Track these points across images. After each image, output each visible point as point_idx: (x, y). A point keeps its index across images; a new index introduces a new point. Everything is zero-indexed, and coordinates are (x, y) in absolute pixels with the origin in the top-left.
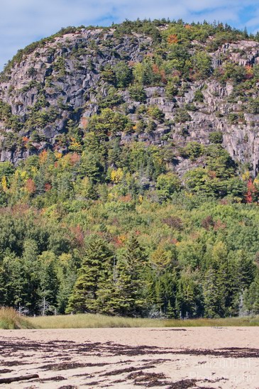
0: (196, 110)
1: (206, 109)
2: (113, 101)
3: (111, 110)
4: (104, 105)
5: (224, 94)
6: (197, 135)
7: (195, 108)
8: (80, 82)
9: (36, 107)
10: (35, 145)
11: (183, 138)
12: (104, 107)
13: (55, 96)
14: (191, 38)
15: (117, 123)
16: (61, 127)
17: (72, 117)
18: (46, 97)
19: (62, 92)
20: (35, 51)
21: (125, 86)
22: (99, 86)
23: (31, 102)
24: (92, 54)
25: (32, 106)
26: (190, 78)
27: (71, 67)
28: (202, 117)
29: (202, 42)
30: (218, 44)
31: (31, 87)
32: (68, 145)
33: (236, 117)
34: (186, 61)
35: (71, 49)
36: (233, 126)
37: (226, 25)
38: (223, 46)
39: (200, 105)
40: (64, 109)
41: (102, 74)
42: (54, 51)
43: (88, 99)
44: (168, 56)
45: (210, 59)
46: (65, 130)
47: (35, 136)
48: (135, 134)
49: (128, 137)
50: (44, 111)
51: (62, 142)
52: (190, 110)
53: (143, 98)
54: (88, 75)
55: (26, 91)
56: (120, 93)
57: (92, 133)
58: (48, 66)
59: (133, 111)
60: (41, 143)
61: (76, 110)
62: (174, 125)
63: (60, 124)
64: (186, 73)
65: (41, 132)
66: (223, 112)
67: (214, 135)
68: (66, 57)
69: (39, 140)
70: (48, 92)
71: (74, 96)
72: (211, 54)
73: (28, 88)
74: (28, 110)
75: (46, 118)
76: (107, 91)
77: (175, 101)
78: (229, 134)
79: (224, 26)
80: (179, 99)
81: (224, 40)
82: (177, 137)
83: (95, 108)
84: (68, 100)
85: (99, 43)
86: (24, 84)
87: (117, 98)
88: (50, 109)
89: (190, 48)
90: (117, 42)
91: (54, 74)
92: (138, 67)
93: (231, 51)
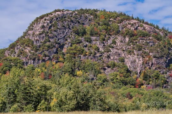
0: (113, 47)
1: (117, 47)
2: (77, 42)
3: (77, 45)
4: (74, 43)
5: (125, 42)
6: (113, 58)
7: (113, 46)
8: (64, 32)
9: (44, 42)
10: (44, 58)
11: (108, 59)
12: (74, 44)
13: (53, 37)
14: (110, 17)
15: (80, 51)
16: (55, 51)
17: (60, 47)
18: (49, 38)
19: (56, 36)
20: (44, 18)
21: (83, 35)
22: (72, 35)
23: (42, 40)
24: (68, 21)
25: (43, 41)
26: (110, 34)
27: (60, 26)
28: (116, 50)
29: (114, 19)
30: (122, 20)
31: (43, 33)
32: (58, 59)
33: (130, 51)
34: (108, 27)
35: (60, 18)
36: (129, 55)
37: (124, 13)
38: (124, 21)
39: (115, 46)
40: (56, 44)
41: (73, 30)
42: (53, 18)
43: (66, 40)
44: (100, 24)
45: (118, 26)
46: (57, 53)
47: (44, 54)
48: (87, 56)
49: (84, 57)
50: (48, 44)
51: (56, 58)
52: (110, 47)
53: (90, 41)
54: (67, 30)
55: (40, 35)
56: (80, 38)
57: (69, 55)
58: (50, 25)
59: (86, 46)
60: (47, 57)
61: (62, 44)
62: (104, 53)
63: (55, 50)
64: (109, 32)
65: (47, 53)
66: (124, 49)
67: (121, 59)
68: (58, 22)
69: (46, 56)
70: (50, 36)
71: (61, 38)
72: (119, 24)
73: (41, 33)
74: (41, 43)
75: (49, 47)
76: (75, 37)
77: (104, 43)
78: (128, 58)
79: (123, 13)
80: (105, 43)
81: (124, 19)
82: (105, 59)
83: (70, 44)
84: (58, 40)
85: (71, 17)
86: (39, 32)
87: (79, 40)
88: (51, 43)
89: (110, 21)
90: (79, 17)
91: (52, 28)
92: (88, 28)
93: (127, 24)
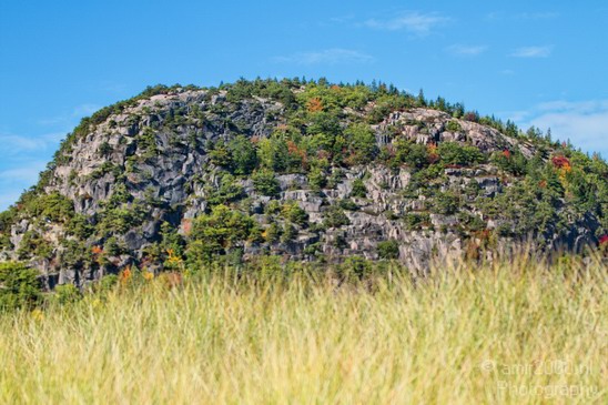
0: (355, 208)
1: (371, 207)
2: (228, 196)
3: (227, 208)
4: (217, 200)
5: (396, 186)
6: (359, 247)
7: (354, 205)
8: (179, 165)
9: (112, 203)
10: (112, 259)
11: (338, 250)
12: (215, 204)
13: (141, 186)
14: (342, 103)
15: (237, 227)
16: (151, 232)
17: (166, 218)
18: (128, 188)
19: (152, 180)
20: (109, 120)
21: (247, 172)
22: (208, 172)
23: (104, 195)
24: (195, 124)
25: (105, 201)
26: (344, 161)
27: (165, 144)
28: (368, 219)
29: (358, 109)
30: (384, 112)
31: (105, 172)
32: (162, 261)
33: (417, 219)
34: (337, 138)
35: (163, 116)
36: (414, 233)
37: (392, 87)
38: (391, 115)
39: (361, 202)
40: (155, 206)
41: (211, 155)
42: (139, 118)
43: (190, 191)
44: (309, 130)
45: (373, 134)
46: (156, 237)
47: (112, 246)
48: (265, 244)
49: (255, 249)
50: (124, 208)
51: (154, 256)
52: (347, 209)
53: (275, 192)
54: (190, 155)
55: (96, 178)
56: (239, 183)
57: (199, 242)
58: (130, 140)
59: (260, 210)
60: (122, 257)
61: (174, 207)
62: (324, 231)
63: (149, 227)
64: (338, 154)
65: (121, 241)
66: (396, 212)
67: (386, 247)
68: (156, 128)
69: (118, 252)
70: (130, 179)
71: (171, 187)
72: (374, 127)
73: (99, 173)
74: (101, 206)
75: (128, 219)
76: (219, 179)
77: (323, 196)
78: (409, 244)
79: (388, 88)
80: (329, 193)
81: (392, 108)
82: (329, 249)
83: (202, 205)
84: (162, 192)
85: (205, 109)
86: (93, 167)
87: (236, 190)
88: (134, 205)
89: (341, 118)
90: (232, 108)
91: (139, 153)
92: (265, 144)
93: (403, 122)
